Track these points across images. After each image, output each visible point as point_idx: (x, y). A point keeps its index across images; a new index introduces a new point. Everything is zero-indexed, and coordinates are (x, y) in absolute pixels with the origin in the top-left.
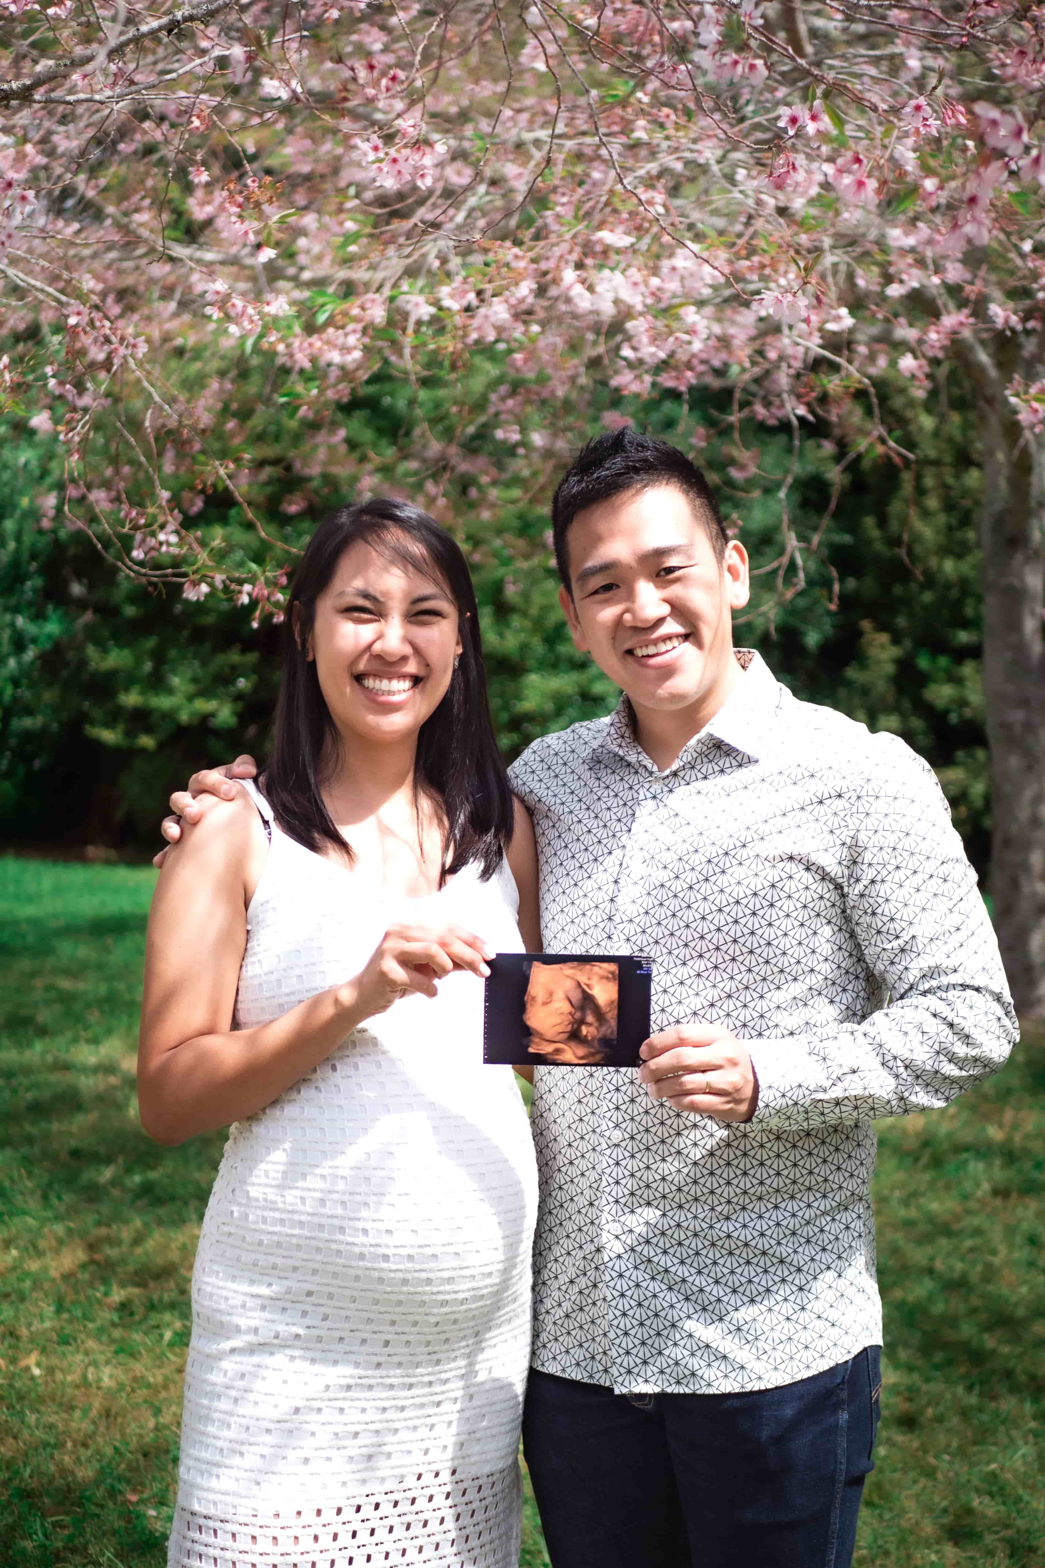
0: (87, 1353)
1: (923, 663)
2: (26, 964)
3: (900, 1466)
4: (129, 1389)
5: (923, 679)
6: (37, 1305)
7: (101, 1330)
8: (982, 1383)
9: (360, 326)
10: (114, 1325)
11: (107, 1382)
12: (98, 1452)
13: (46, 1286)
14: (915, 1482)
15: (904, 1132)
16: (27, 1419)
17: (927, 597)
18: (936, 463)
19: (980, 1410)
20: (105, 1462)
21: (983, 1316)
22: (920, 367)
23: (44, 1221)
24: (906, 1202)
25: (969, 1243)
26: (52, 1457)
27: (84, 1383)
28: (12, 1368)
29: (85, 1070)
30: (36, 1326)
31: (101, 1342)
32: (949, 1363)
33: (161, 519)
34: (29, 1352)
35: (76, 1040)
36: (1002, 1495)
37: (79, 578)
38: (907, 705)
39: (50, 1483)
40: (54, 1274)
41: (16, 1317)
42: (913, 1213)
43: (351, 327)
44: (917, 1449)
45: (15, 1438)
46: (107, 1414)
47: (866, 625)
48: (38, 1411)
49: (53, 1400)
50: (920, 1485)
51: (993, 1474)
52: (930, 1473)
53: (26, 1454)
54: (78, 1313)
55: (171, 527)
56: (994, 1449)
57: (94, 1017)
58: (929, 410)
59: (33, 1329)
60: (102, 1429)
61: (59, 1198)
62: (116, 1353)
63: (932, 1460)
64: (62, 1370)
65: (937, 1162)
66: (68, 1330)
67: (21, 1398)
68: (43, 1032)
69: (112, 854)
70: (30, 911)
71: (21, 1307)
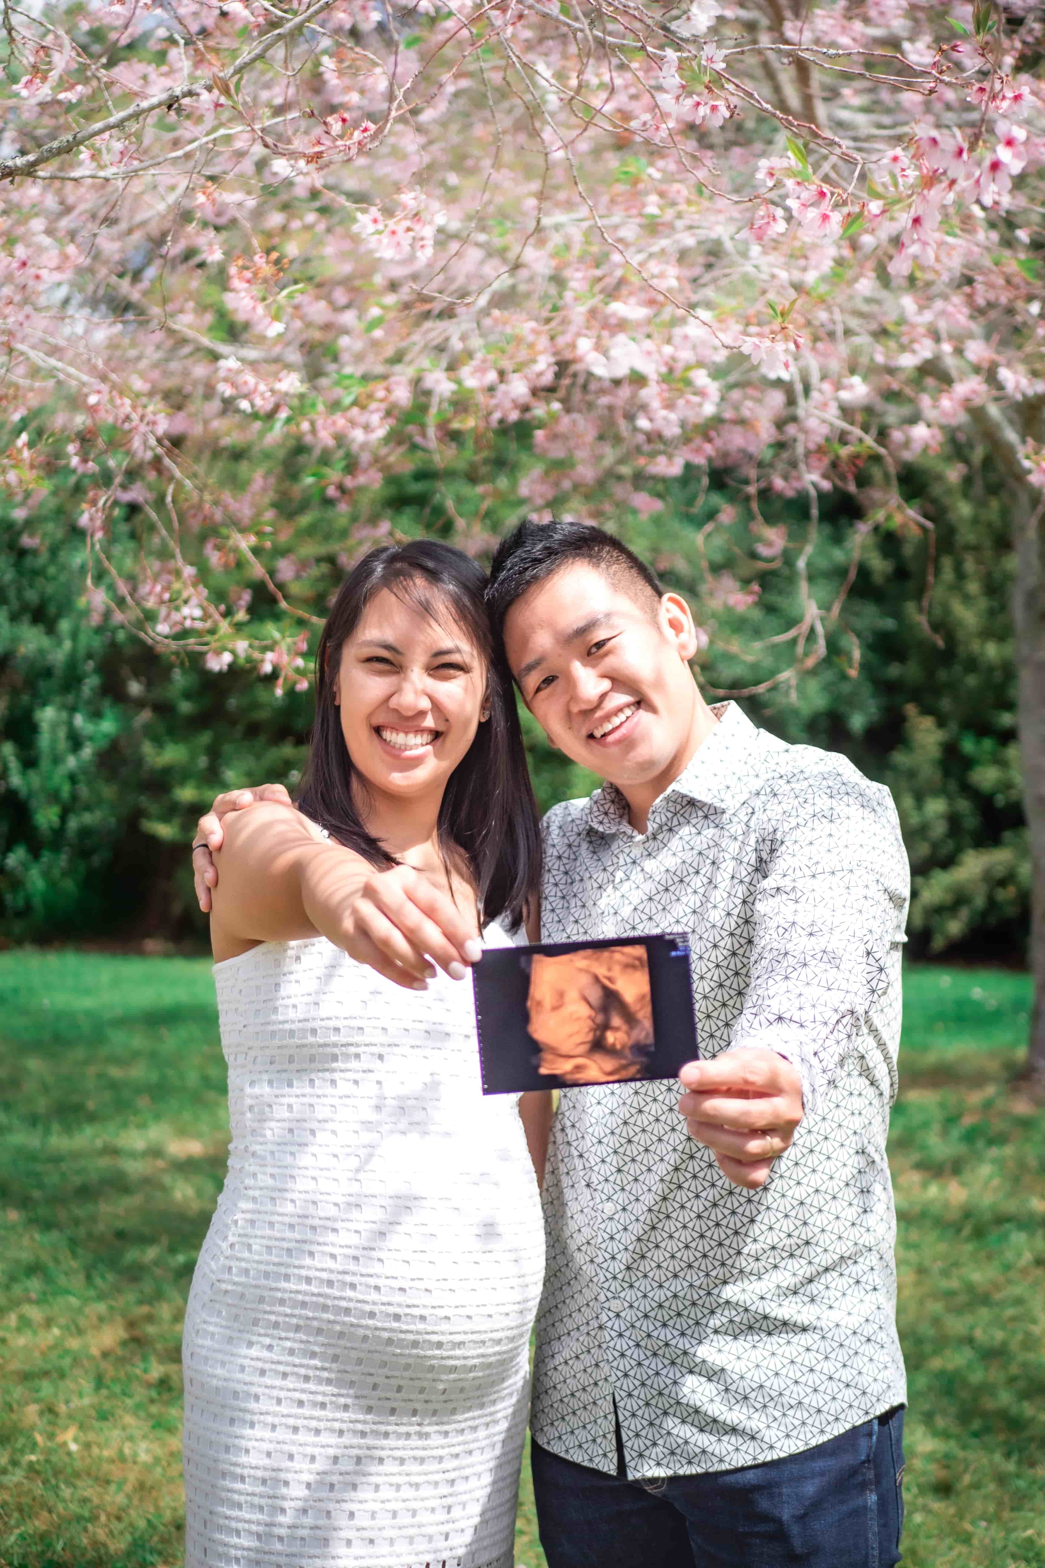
0: (124, 1428)
1: (968, 746)
2: (80, 1053)
3: (936, 1532)
4: (164, 1463)
5: (968, 763)
6: (77, 1382)
7: (139, 1406)
8: (1020, 1451)
9: (383, 406)
10: (152, 1401)
11: (144, 1457)
12: (131, 1525)
13: (86, 1363)
14: (951, 1548)
15: (946, 1205)
16: (61, 1494)
17: (972, 681)
18: (976, 548)
19: (1018, 1476)
20: (137, 1535)
21: (1021, 1384)
22: (933, 436)
23: (86, 1301)
24: (945, 1273)
25: (1010, 1312)
26: (85, 1530)
27: (122, 1458)
28: (49, 1444)
29: (133, 1155)
30: (76, 1402)
31: (138, 1417)
32: (986, 1430)
33: (185, 595)
34: (66, 1428)
35: (125, 1125)
36: (1038, 1561)
37: (136, 675)
38: (953, 786)
39: (83, 1555)
40: (95, 1351)
41: (56, 1395)
42: (954, 1284)
43: (373, 406)
44: (954, 1516)
45: (50, 1511)
46: (141, 1486)
47: (911, 709)
48: (75, 1487)
49: (89, 1474)
50: (955, 1552)
51: (1030, 1541)
52: (966, 1539)
53: (59, 1527)
54: (117, 1389)
55: (194, 601)
56: (1031, 1515)
57: (143, 1102)
58: (966, 495)
59: (72, 1405)
60: (136, 1502)
61: (103, 1277)
62: (153, 1427)
63: (967, 1526)
64: (99, 1446)
65: (979, 1233)
66: (107, 1406)
67: (57, 1473)
68: (92, 1118)
69: (170, 946)
70: (87, 1003)
71: (61, 1384)
